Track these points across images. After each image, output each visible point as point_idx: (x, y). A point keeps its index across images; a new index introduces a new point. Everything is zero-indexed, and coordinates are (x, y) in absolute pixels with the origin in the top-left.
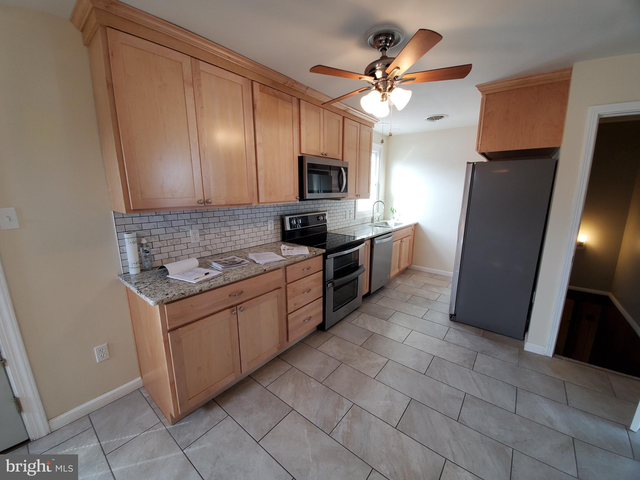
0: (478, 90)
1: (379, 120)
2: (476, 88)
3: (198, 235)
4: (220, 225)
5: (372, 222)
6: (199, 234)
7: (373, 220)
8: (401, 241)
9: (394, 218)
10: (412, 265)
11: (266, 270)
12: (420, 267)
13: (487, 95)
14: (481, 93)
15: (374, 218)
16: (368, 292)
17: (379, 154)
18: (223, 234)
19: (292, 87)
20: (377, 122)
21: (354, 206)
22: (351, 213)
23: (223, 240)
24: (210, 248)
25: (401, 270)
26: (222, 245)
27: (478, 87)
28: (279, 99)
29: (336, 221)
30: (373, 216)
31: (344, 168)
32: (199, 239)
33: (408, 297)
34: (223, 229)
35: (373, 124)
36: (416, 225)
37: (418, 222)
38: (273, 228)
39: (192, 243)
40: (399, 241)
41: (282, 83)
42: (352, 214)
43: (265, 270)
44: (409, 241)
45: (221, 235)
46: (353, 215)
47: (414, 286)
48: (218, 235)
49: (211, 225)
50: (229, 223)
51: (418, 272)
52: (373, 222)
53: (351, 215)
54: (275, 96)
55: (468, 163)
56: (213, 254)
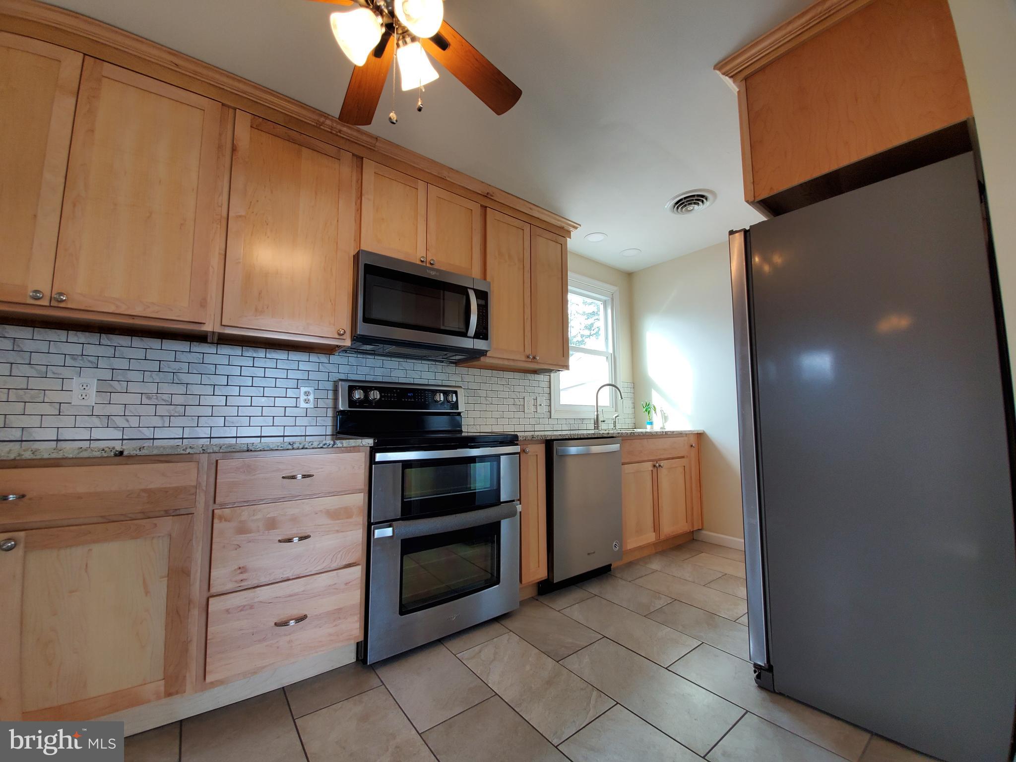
0: (723, 74)
1: (580, 225)
2: (718, 72)
3: (95, 390)
4: (157, 377)
5: (596, 427)
6: (97, 389)
7: (598, 424)
8: (654, 466)
9: (651, 423)
10: (704, 532)
11: (125, 453)
12: (727, 537)
13: (746, 79)
14: (732, 79)
15: (601, 419)
16: (546, 579)
17: (610, 301)
18: (165, 397)
19: (339, 134)
20: (576, 228)
21: (547, 390)
22: (538, 403)
23: (162, 410)
24: (121, 422)
25: (662, 537)
26: (156, 421)
27: (719, 69)
28: (304, 150)
29: (496, 415)
30: (597, 415)
31: (476, 291)
32: (92, 398)
33: (659, 604)
34: (165, 388)
35: (569, 232)
36: (700, 436)
37: (705, 430)
38: (311, 405)
39: (72, 404)
40: (648, 466)
41: (313, 124)
42: (541, 405)
43: (121, 453)
44: (681, 470)
45: (157, 399)
46: (546, 409)
47: (690, 579)
48: (149, 398)
49: (131, 375)
50: (185, 378)
51: (715, 547)
52: (598, 426)
53: (538, 407)
54: (294, 142)
55: (732, 233)
56: (125, 437)
